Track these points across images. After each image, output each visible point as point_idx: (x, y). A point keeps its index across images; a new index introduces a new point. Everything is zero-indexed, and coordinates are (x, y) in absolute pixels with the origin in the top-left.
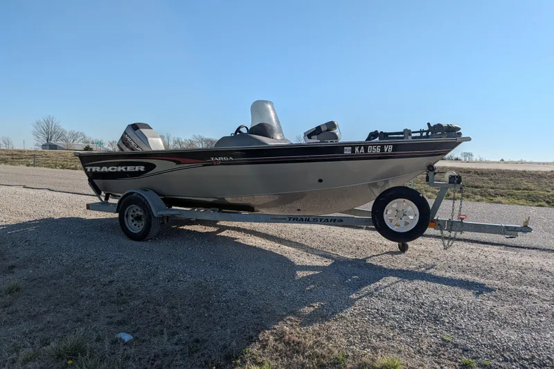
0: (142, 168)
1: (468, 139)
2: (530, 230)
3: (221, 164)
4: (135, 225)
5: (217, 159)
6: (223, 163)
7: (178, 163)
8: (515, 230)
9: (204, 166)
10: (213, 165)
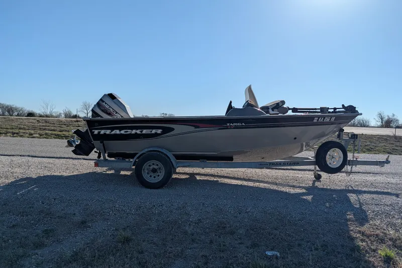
0: (159, 131)
1: (361, 114)
2: (389, 162)
3: (234, 128)
4: (151, 176)
5: (232, 124)
6: (236, 127)
7: (196, 127)
8: (383, 162)
9: (220, 129)
10: (227, 128)
